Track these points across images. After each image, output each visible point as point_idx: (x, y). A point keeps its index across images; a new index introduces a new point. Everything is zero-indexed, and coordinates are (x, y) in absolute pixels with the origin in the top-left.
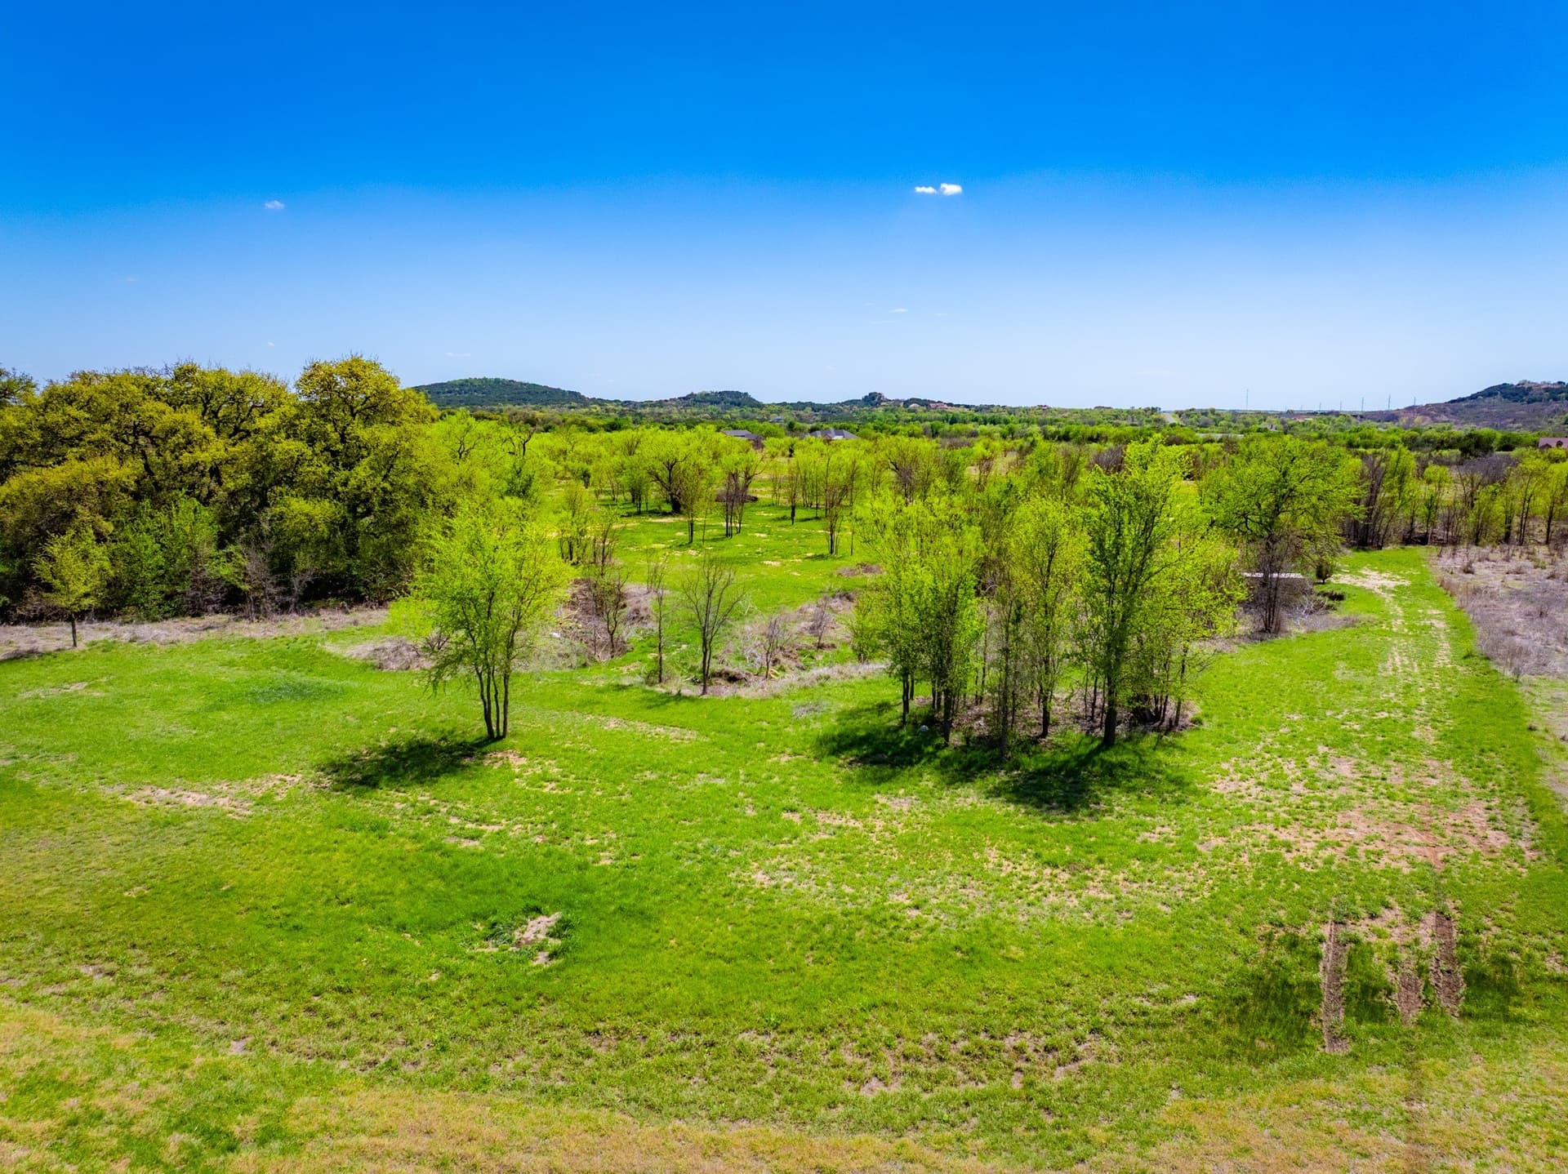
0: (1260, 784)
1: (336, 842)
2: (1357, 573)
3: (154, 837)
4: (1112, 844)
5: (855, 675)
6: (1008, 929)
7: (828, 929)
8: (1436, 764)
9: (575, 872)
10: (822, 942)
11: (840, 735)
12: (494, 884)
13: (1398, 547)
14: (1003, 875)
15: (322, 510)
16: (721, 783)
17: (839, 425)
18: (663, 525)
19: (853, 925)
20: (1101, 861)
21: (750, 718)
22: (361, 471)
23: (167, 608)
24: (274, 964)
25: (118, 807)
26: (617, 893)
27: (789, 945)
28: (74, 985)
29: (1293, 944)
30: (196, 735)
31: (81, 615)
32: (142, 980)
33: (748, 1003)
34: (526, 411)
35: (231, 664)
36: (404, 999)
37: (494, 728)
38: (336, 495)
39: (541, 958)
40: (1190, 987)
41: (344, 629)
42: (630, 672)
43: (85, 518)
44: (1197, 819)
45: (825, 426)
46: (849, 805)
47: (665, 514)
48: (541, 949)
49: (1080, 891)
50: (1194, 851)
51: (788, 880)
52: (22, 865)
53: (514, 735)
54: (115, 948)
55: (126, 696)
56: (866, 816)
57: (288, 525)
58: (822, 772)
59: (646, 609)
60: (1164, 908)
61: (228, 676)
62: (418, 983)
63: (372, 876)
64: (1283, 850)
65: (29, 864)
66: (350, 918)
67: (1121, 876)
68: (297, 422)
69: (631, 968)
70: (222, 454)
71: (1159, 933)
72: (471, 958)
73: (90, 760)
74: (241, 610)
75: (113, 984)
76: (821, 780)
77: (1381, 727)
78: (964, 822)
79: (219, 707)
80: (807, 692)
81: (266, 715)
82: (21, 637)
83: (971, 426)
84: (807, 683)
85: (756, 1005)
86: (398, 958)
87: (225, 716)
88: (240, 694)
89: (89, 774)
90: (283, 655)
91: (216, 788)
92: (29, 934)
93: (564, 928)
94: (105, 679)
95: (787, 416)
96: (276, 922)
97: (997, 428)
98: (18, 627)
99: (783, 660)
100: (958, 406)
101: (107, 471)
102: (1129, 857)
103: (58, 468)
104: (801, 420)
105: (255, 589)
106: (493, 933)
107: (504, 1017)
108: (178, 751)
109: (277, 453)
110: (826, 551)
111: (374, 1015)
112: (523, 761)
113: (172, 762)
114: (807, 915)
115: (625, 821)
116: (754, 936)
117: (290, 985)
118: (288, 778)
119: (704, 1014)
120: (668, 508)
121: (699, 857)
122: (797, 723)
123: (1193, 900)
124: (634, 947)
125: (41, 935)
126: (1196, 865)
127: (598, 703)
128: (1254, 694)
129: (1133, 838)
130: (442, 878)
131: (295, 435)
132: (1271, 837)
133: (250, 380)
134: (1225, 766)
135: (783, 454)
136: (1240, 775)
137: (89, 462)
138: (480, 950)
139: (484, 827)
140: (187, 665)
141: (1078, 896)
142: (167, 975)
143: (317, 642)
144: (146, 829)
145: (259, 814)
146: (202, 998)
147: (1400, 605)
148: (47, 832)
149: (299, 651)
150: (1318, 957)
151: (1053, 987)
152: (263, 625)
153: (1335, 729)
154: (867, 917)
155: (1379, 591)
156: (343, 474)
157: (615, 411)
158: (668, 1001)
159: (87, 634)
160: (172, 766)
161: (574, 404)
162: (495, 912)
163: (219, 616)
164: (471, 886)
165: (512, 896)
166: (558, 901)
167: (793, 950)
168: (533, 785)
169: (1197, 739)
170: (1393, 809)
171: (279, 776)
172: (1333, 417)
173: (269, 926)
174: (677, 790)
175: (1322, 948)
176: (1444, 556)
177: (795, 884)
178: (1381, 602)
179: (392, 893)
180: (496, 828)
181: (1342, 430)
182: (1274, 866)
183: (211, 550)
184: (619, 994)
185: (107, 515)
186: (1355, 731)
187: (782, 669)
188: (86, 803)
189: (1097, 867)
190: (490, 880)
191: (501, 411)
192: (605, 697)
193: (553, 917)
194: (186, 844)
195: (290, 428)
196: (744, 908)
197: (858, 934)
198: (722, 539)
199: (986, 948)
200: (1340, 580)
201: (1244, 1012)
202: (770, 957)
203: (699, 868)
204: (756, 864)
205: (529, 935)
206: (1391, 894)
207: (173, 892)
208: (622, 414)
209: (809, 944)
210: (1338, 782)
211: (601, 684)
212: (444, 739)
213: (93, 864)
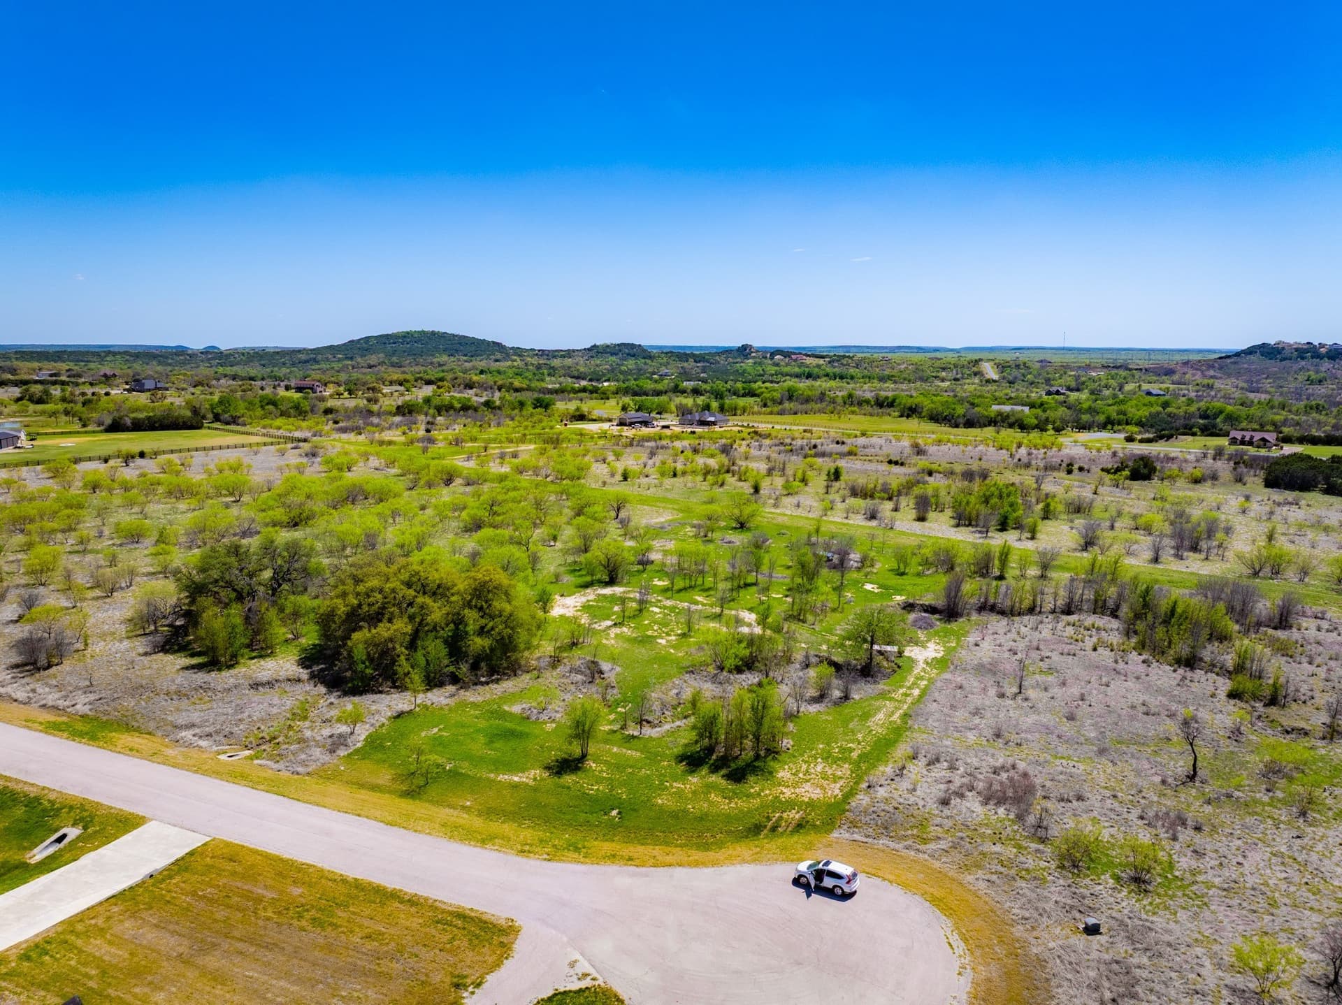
0: (792, 774)
2: (924, 646)
4: (743, 792)
8: (847, 766)
9: (618, 799)
11: (682, 754)
18: (606, 597)
20: (738, 796)
25: (499, 782)
26: (629, 804)
30: (495, 754)
35: (477, 717)
37: (584, 754)
46: (682, 780)
47: (606, 584)
48: (617, 817)
53: (590, 756)
55: (456, 735)
56: (686, 784)
58: (676, 768)
59: (613, 682)
64: (782, 795)
67: (740, 801)
76: (675, 771)
77: (844, 751)
84: (674, 729)
88: (494, 735)
90: (493, 713)
91: (519, 775)
93: (620, 813)
94: (441, 727)
102: (745, 796)
104: (685, 374)
110: (687, 630)
111: (589, 830)
112: (594, 764)
118: (538, 772)
120: (606, 578)
121: (646, 795)
122: (670, 749)
127: (609, 740)
129: (749, 790)
132: (782, 791)
134: (786, 767)
136: (788, 770)
139: (593, 787)
143: (499, 704)
144: (511, 788)
145: (536, 783)
149: (496, 710)
152: (471, 693)
153: (829, 752)
155: (922, 662)
161: (498, 356)
162: (604, 809)
164: (595, 802)
165: (605, 805)
166: (617, 806)
168: (599, 773)
170: (820, 782)
171: (535, 771)
172: (1122, 372)
174: (638, 775)
177: (669, 804)
180: (596, 787)
183: (446, 661)
189: (736, 798)
190: (599, 800)
192: (610, 737)
193: (617, 810)
200: (912, 653)
203: (645, 799)
205: (613, 814)
211: (607, 729)
212: (572, 758)
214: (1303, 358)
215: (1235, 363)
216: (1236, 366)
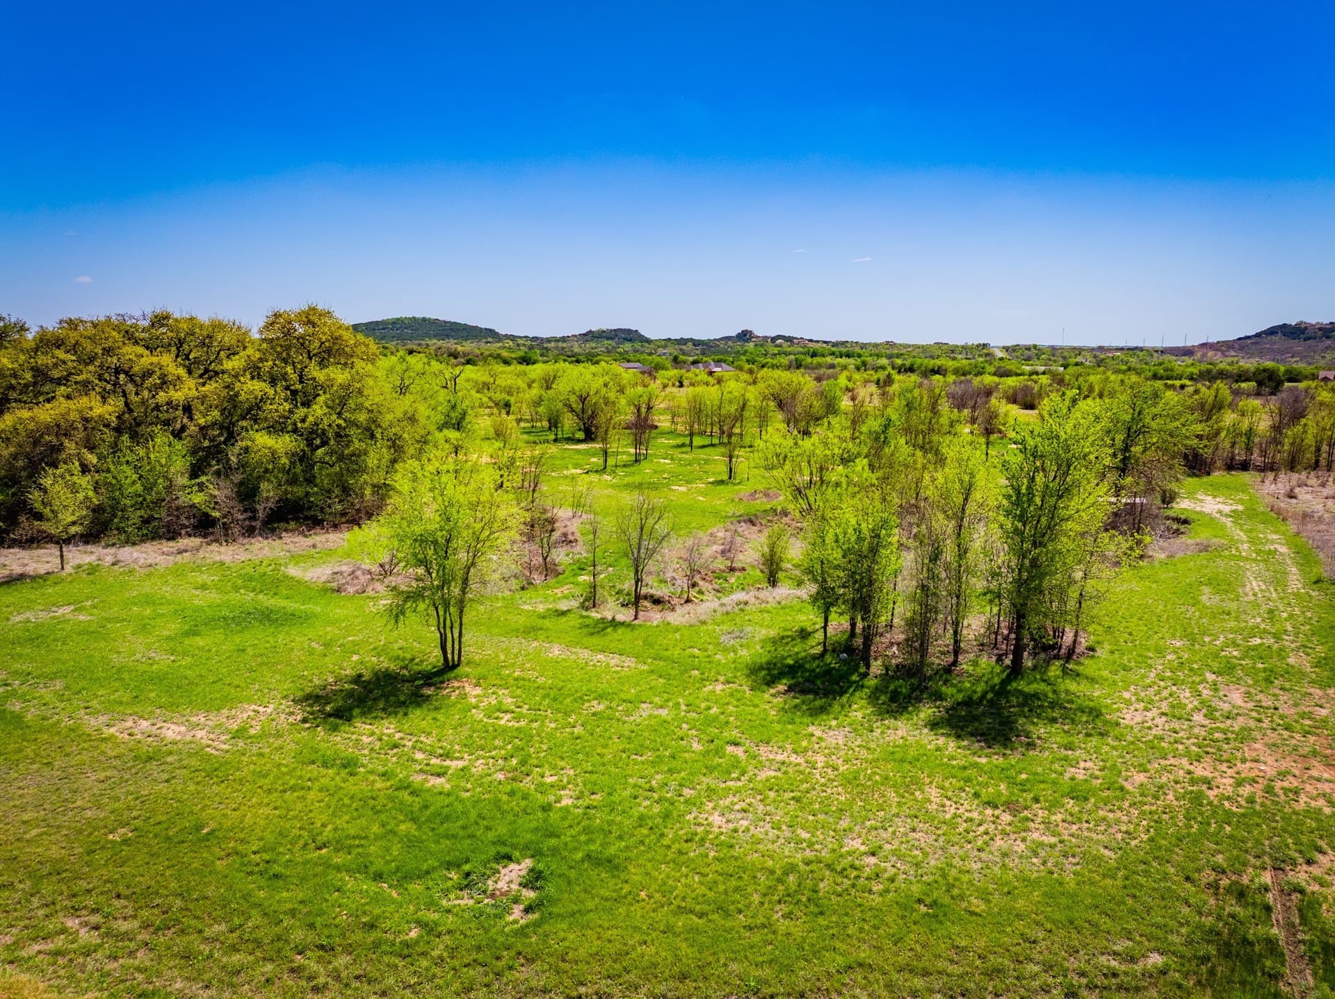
0: (1163, 714)
1: (309, 780)
2: (1194, 498)
3: (137, 773)
4: (1042, 782)
5: (770, 600)
6: (965, 878)
7: (791, 878)
8: (1320, 692)
9: (539, 814)
10: (789, 895)
11: (768, 663)
12: (464, 828)
13: (1225, 473)
14: (948, 816)
15: (284, 444)
16: (664, 713)
17: (716, 358)
18: (578, 451)
19: (815, 875)
20: (1036, 800)
21: (682, 646)
22: (318, 409)
23: (145, 532)
24: (256, 919)
25: (104, 740)
26: (583, 838)
27: (756, 898)
28: (60, 942)
29: (1241, 894)
30: (174, 661)
31: (68, 541)
32: (128, 936)
33: (725, 965)
34: (449, 345)
35: (204, 587)
36: (386, 959)
37: (449, 656)
38: (295, 431)
39: (517, 911)
40: (1153, 944)
41: (304, 553)
42: (565, 595)
43: (71, 452)
44: (1115, 753)
45: (705, 359)
46: (787, 737)
47: (579, 441)
48: (516, 901)
49: (1023, 834)
50: (1122, 789)
51: (745, 823)
52: (11, 804)
53: (468, 664)
54: (101, 898)
55: (109, 620)
56: (806, 750)
57: (253, 458)
58: (756, 701)
59: (573, 533)
60: (1107, 852)
61: (202, 600)
62: (398, 940)
63: (346, 817)
64: (1204, 787)
65: (18, 803)
66: (327, 865)
67: (1059, 817)
68: (261, 365)
69: (606, 925)
70: (194, 393)
71: (1109, 881)
72: (448, 911)
73: (76, 688)
74: (212, 533)
75: (99, 941)
76: (757, 710)
77: (1260, 654)
78: (899, 757)
79: (193, 632)
80: (730, 617)
81: (238, 641)
82: (15, 560)
83: (829, 359)
84: (729, 608)
85: (734, 967)
86: (377, 911)
87: (199, 641)
88: (213, 619)
89: (75, 702)
90: (251, 579)
91: (194, 719)
92: (16, 882)
93: (537, 879)
94: (89, 603)
95: (672, 350)
96: (256, 869)
97: (851, 360)
98: (12, 550)
99: (701, 583)
100: (818, 342)
101: (91, 409)
102: (1062, 796)
103: (48, 406)
104: (684, 354)
105: (225, 516)
106: (467, 883)
107: (486, 980)
108: (158, 679)
109: (243, 393)
110: (725, 477)
111: (357, 978)
112: (478, 691)
113: (152, 691)
114: (770, 863)
115: (580, 756)
116: (721, 888)
117: (273, 941)
118: (261, 709)
119: (683, 977)
120: (580, 435)
121: (656, 796)
122: (726, 650)
123: (1133, 843)
124: (607, 900)
125: (28, 883)
126: (1127, 804)
127: (541, 629)
128: (1135, 620)
129: (1061, 774)
130: (414, 820)
131: (259, 377)
132: (1189, 773)
133: (218, 326)
134: (1126, 695)
135: (674, 385)
136: (1142, 704)
137: (75, 401)
138: (457, 902)
139: (448, 763)
140: (164, 589)
141: (1024, 840)
142: (151, 929)
143: (280, 565)
144: (129, 765)
145: (235, 749)
146: (187, 957)
147: (1241, 530)
148: (35, 766)
149: (265, 574)
150: (1268, 909)
151: (1020, 944)
152: (231, 548)
153: (1216, 656)
154: (828, 866)
155: (1218, 515)
156: (302, 412)
157: (525, 345)
158: (645, 963)
159: (73, 557)
160: (152, 695)
161: (490, 340)
162: (467, 861)
163: (192, 539)
164: (442, 829)
165: (482, 842)
166: (527, 847)
167: (762, 903)
168: (489, 717)
169: (1095, 666)
170: (1294, 742)
171: (253, 707)
172: (1138, 352)
173: (251, 873)
174: (624, 723)
175: (1270, 898)
176: (1267, 482)
177: (752, 828)
178: (1223, 527)
179: (366, 838)
180: (460, 764)
181: (1146, 364)
182: (1201, 805)
183: (183, 480)
184: (597, 954)
185: (92, 448)
186: (1236, 657)
187: (701, 592)
188: (73, 735)
189: (1035, 806)
190: (459, 823)
191: (428, 345)
192: (547, 623)
193: (523, 865)
194: (167, 781)
195: (254, 371)
196: (707, 856)
197: (821, 885)
198: (632, 465)
199: (947, 900)
200: (1183, 505)
201: (1212, 972)
202: (740, 912)
203: (656, 809)
204: (711, 805)
205: (502, 885)
206: (1321, 837)
207: (156, 836)
208: (531, 348)
209: (776, 898)
210: (1235, 711)
211: (541, 608)
212: (406, 667)
213: (79, 803)
214: (1328, 338)
215: (1256, 343)
216: (1258, 347)
